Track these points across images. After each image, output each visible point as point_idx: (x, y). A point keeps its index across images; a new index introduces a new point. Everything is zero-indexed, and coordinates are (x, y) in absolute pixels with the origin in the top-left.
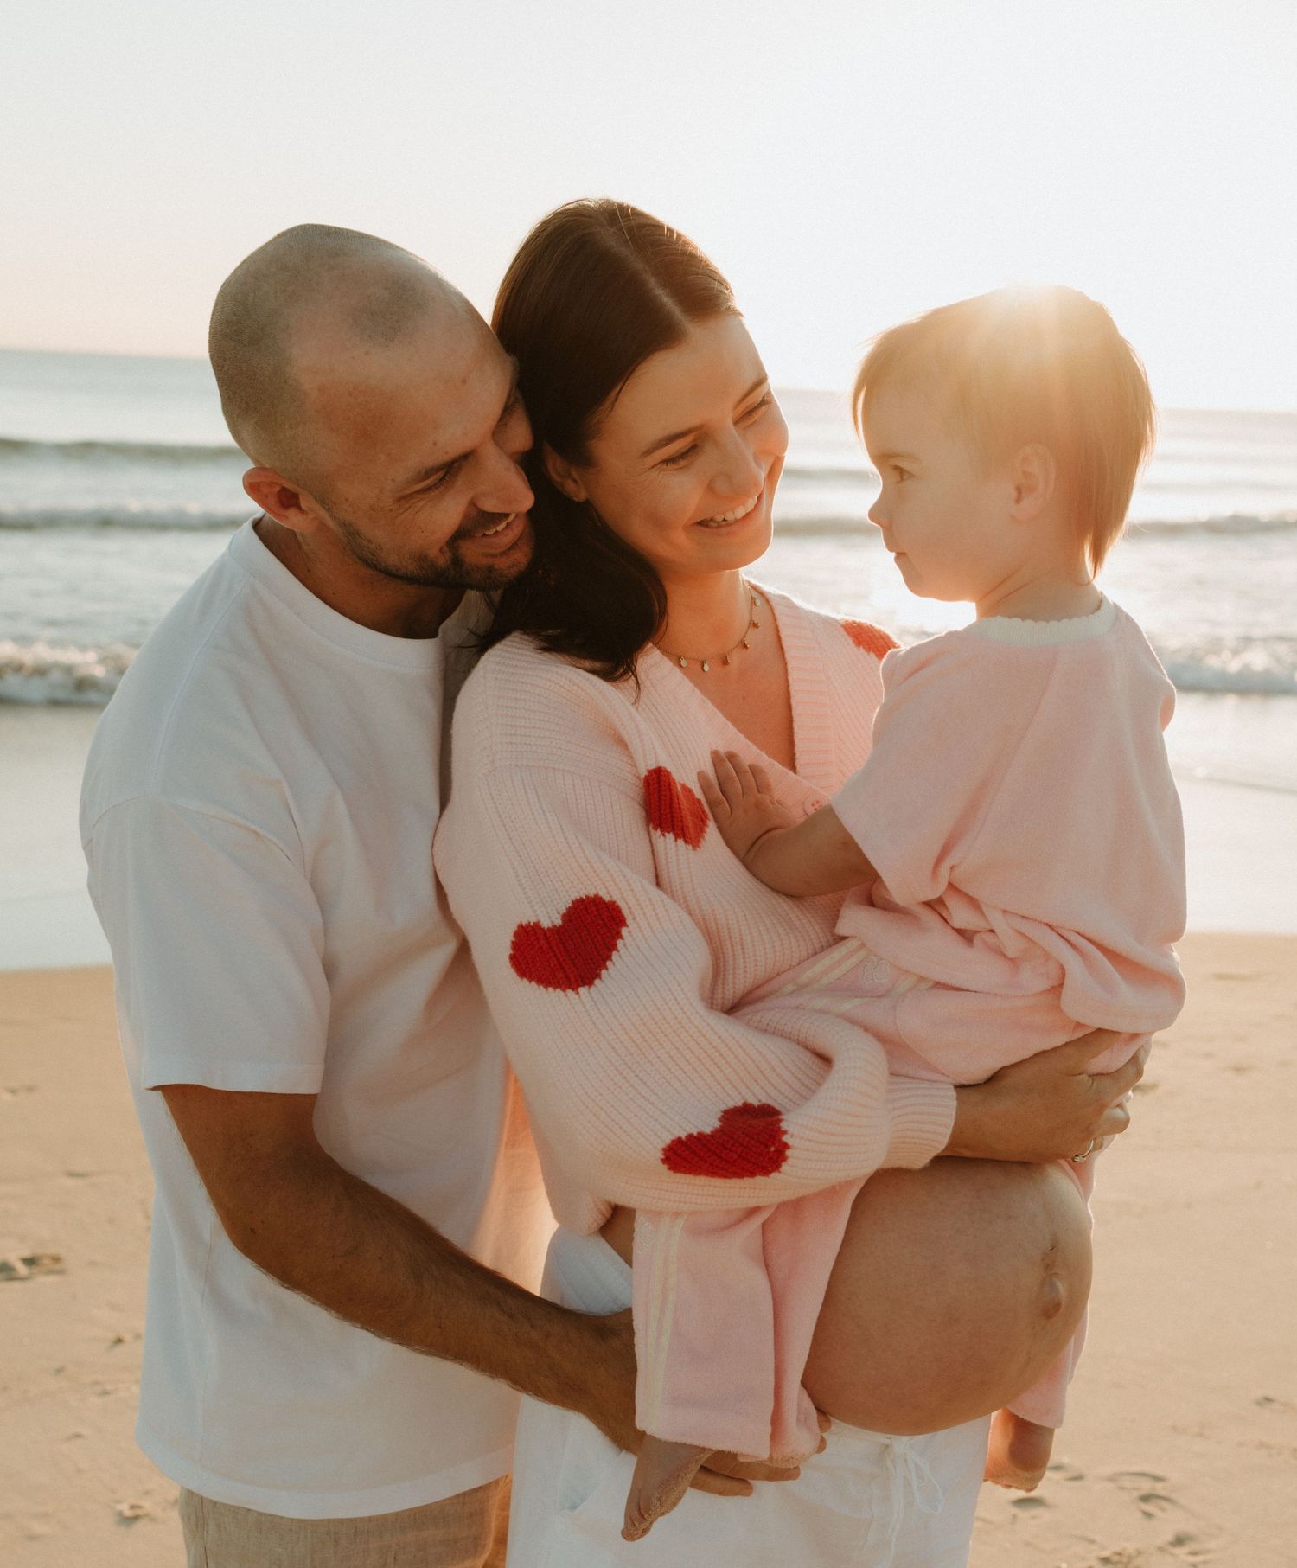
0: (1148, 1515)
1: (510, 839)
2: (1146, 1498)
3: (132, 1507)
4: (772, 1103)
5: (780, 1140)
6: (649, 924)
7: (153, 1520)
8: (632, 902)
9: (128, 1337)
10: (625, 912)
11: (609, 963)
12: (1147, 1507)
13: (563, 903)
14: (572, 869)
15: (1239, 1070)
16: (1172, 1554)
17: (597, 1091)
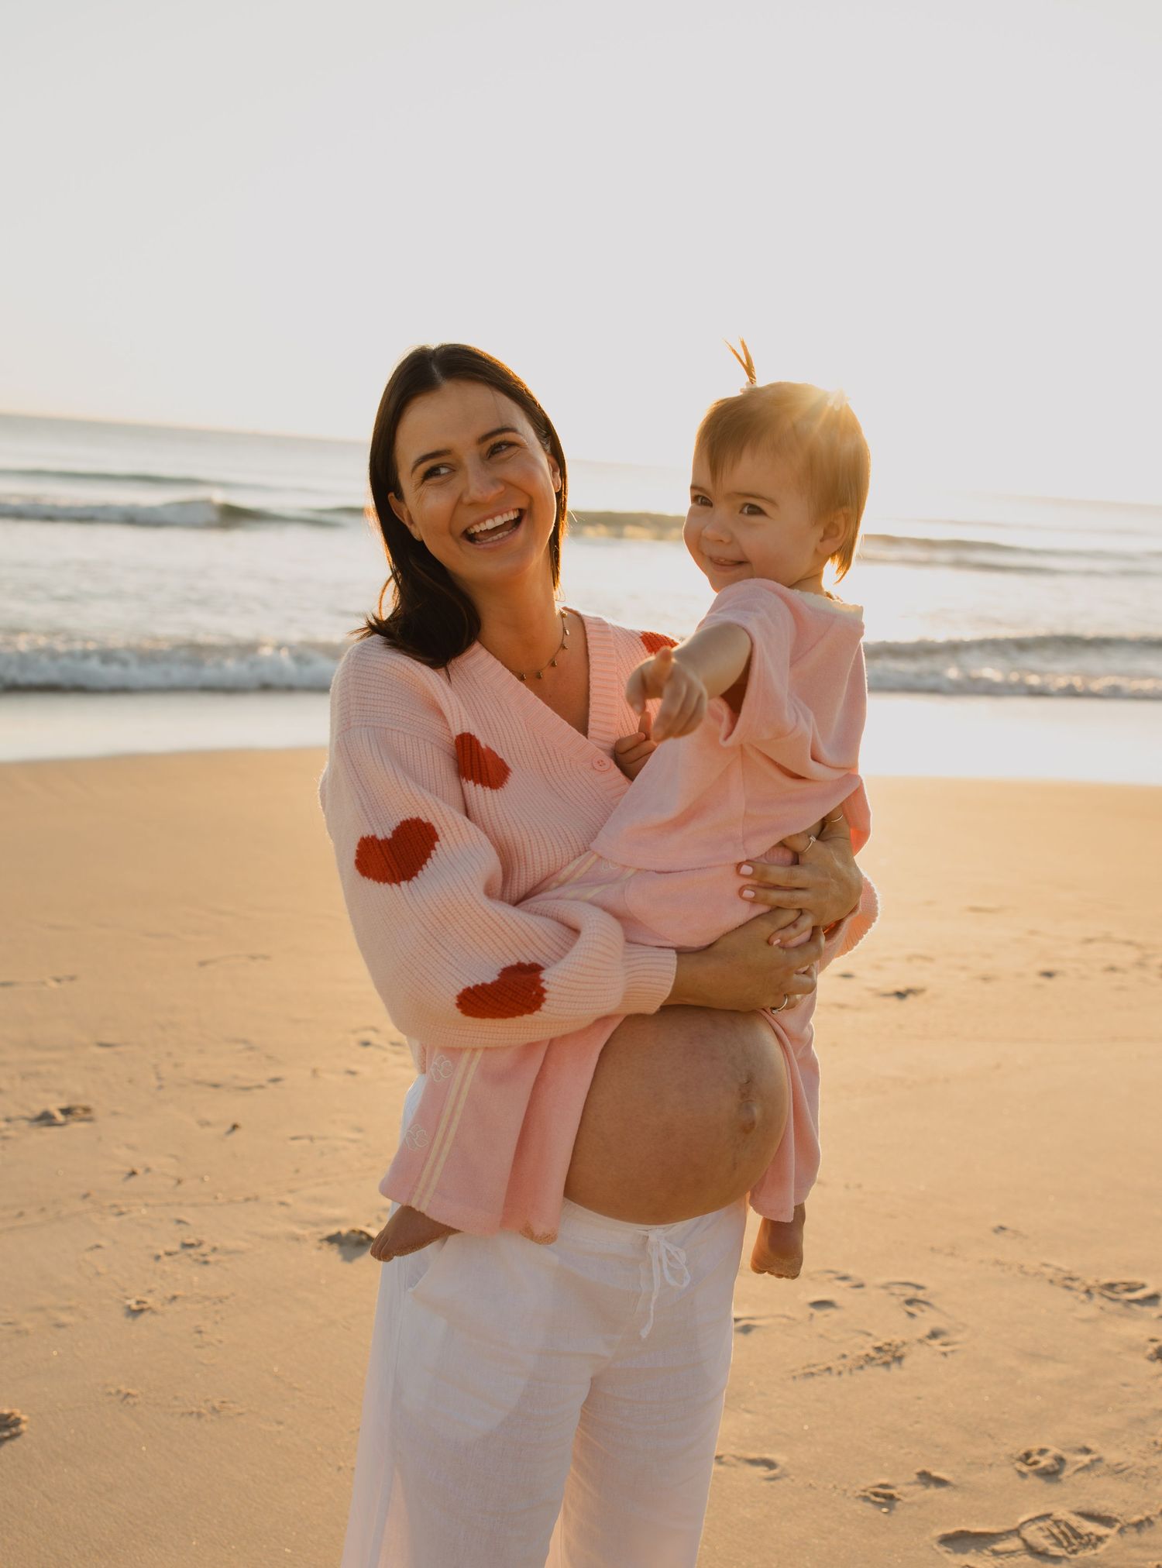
0: (911, 1315)
1: (358, 777)
2: (910, 1302)
3: (138, 1302)
4: (539, 962)
5: (540, 987)
6: (455, 840)
7: (154, 1312)
8: (443, 824)
9: (140, 1171)
10: (438, 831)
11: (424, 866)
12: (911, 1309)
13: (394, 822)
14: (400, 799)
15: (986, 979)
16: (928, 1345)
17: (412, 955)
